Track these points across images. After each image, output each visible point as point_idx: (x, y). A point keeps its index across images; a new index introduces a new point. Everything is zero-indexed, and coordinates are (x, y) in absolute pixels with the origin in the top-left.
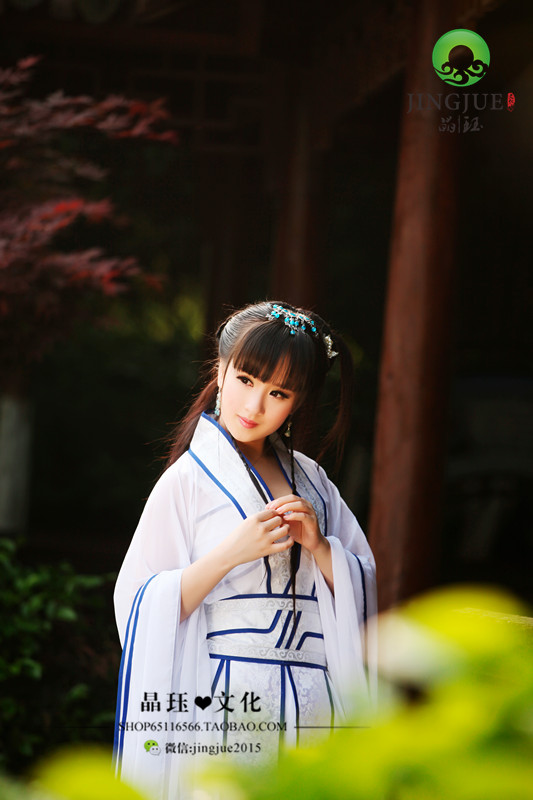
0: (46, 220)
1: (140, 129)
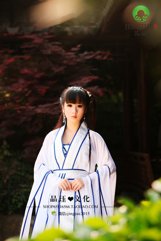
0: (85, 80)
1: (105, 58)
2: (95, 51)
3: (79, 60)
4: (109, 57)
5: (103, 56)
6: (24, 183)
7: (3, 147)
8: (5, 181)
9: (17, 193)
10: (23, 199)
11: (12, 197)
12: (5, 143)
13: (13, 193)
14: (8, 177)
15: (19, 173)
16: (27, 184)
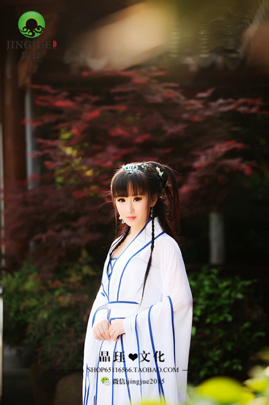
3: (208, 113)
4: (261, 109)
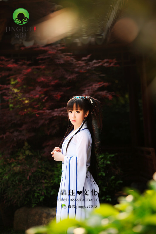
1: (112, 65)
2: (103, 60)
4: (115, 64)
5: (110, 63)
6: (45, 179)
7: (24, 147)
8: (28, 178)
9: (39, 188)
10: (44, 193)
11: (34, 191)
12: (26, 144)
13: (35, 188)
14: (30, 174)
15: (40, 170)
16: (47, 180)
